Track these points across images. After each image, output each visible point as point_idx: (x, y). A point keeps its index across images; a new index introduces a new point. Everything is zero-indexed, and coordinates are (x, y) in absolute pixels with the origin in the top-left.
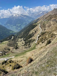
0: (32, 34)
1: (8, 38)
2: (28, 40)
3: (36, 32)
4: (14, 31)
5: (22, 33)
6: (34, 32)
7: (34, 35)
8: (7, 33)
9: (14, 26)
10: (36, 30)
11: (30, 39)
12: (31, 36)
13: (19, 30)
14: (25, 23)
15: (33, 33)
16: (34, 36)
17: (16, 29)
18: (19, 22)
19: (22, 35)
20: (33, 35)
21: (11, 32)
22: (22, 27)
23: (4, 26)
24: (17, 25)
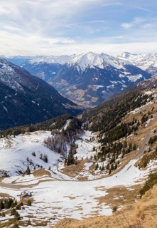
0: (129, 124)
1: (54, 124)
2: (114, 143)
3: (144, 119)
4: (76, 105)
5: (101, 115)
6: (140, 118)
7: (136, 129)
8: (56, 105)
9: (79, 88)
10: (146, 112)
11: (122, 140)
12: (125, 131)
13: (93, 104)
14: (115, 84)
15: (133, 123)
16: (137, 132)
17: (83, 99)
18: (97, 79)
19: (97, 122)
20: (133, 128)
21: (67, 106)
22: (103, 95)
23: (51, 83)
24: (90, 86)
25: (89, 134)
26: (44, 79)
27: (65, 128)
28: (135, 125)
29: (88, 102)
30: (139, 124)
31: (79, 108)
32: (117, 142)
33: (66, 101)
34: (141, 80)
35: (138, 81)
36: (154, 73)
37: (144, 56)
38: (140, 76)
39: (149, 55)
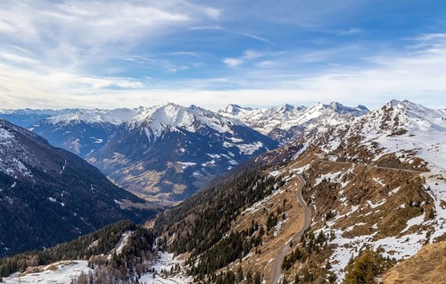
0: (246, 233)
1: (96, 243)
2: (218, 273)
3: (272, 222)
4: (143, 201)
5: (191, 218)
6: (263, 221)
7: (258, 242)
9: (148, 168)
10: (274, 209)
11: (233, 266)
12: (237, 248)
13: (177, 197)
14: (216, 159)
15: (252, 231)
16: (260, 247)
17: (157, 189)
18: (183, 150)
19: (185, 232)
20: (252, 241)
21: (125, 204)
22: (194, 179)
23: (92, 160)
24: (169, 164)
25: (168, 260)
26: (77, 151)
27: (119, 250)
28: (256, 234)
29: (167, 195)
30: (262, 232)
31: (148, 207)
32: (224, 270)
33: (122, 194)
34: (262, 150)
35: (257, 153)
36: (281, 139)
37: (264, 110)
38: (260, 145)
39: (272, 110)
